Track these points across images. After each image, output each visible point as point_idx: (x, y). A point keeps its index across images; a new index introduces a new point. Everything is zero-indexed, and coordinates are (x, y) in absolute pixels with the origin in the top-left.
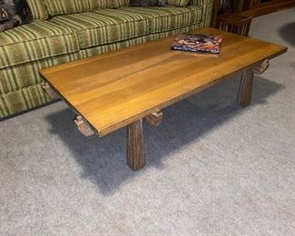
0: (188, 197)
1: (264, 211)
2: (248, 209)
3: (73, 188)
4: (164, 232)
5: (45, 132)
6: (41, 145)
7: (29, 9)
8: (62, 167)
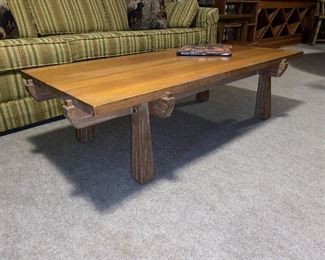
0: (213, 209)
1: (312, 217)
2: (292, 217)
3: (59, 208)
4: (186, 250)
5: (26, 153)
6: (21, 165)
7: (15, 24)
8: (46, 186)
